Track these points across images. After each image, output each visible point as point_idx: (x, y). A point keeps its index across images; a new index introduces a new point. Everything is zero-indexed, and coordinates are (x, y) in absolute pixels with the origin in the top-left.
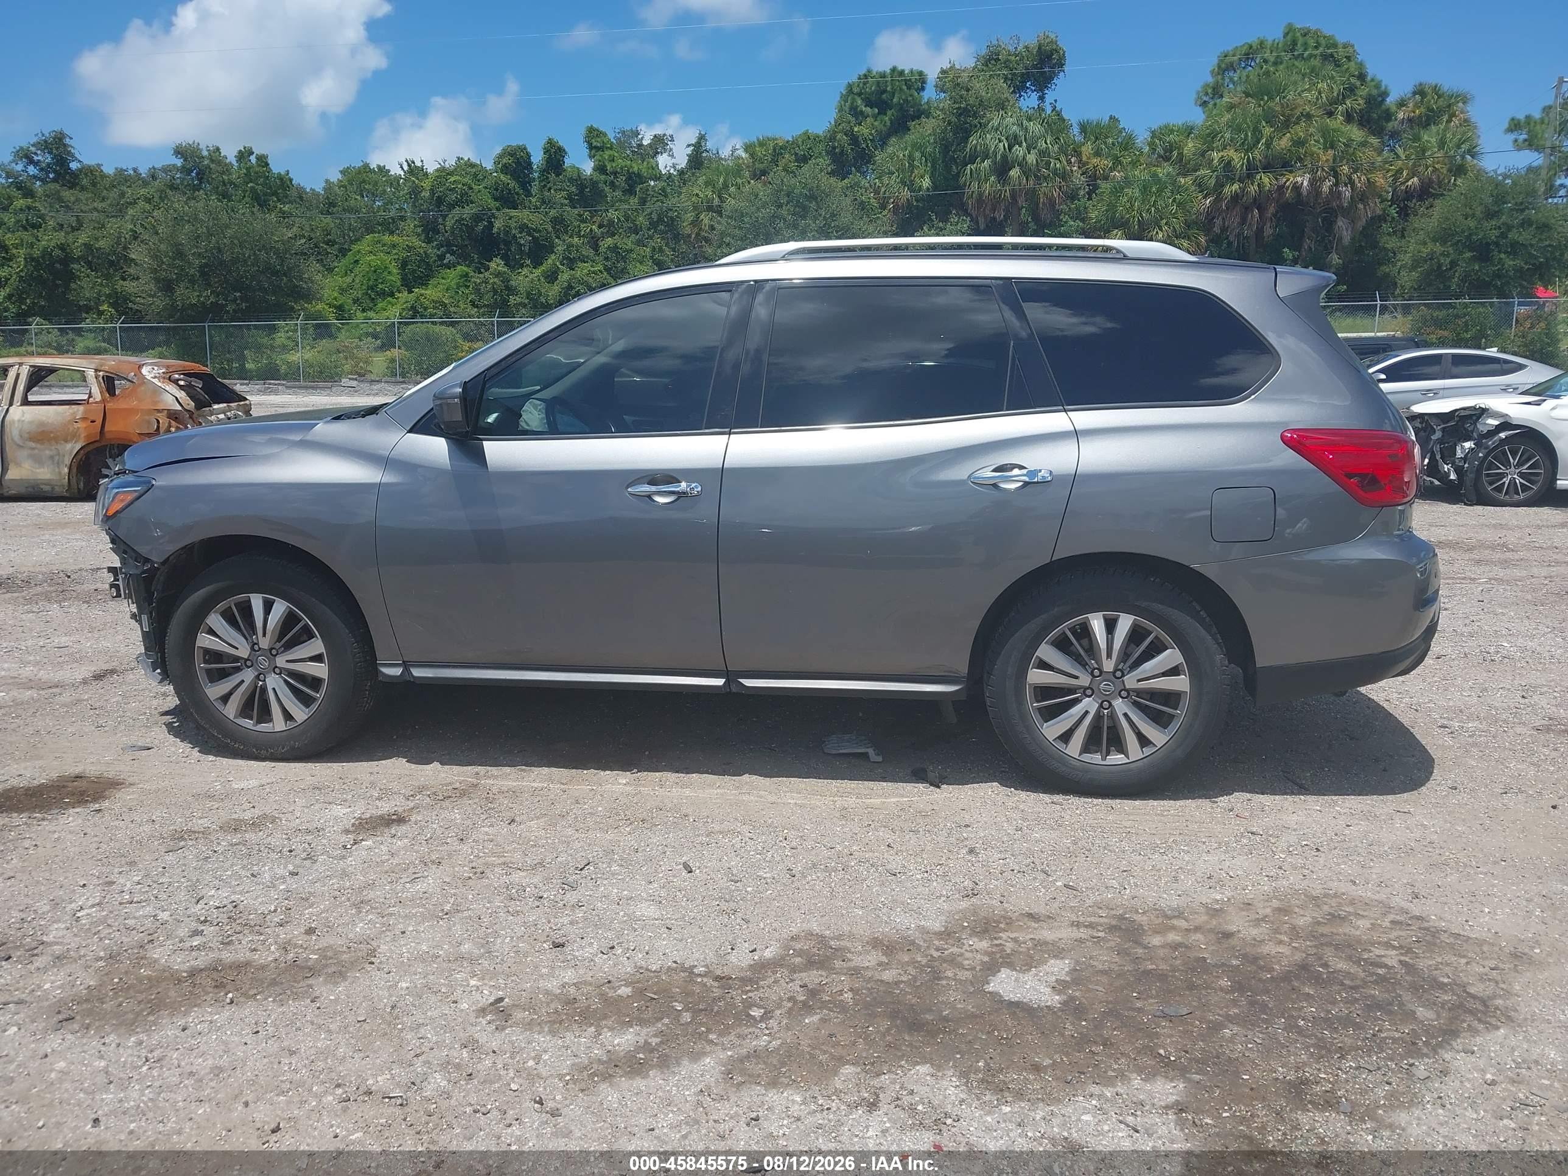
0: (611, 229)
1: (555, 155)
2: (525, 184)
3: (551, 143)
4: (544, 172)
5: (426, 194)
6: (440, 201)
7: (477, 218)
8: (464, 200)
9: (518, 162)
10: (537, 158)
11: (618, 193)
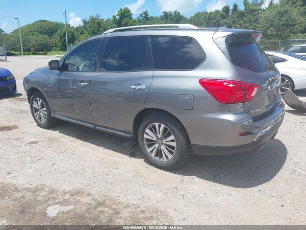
0: (245, 22)
1: (235, 7)
2: (228, 13)
3: (235, 4)
4: (233, 11)
5: (207, 18)
6: (210, 19)
7: (217, 21)
8: (215, 18)
9: (226, 9)
10: (231, 8)
11: (249, 14)
